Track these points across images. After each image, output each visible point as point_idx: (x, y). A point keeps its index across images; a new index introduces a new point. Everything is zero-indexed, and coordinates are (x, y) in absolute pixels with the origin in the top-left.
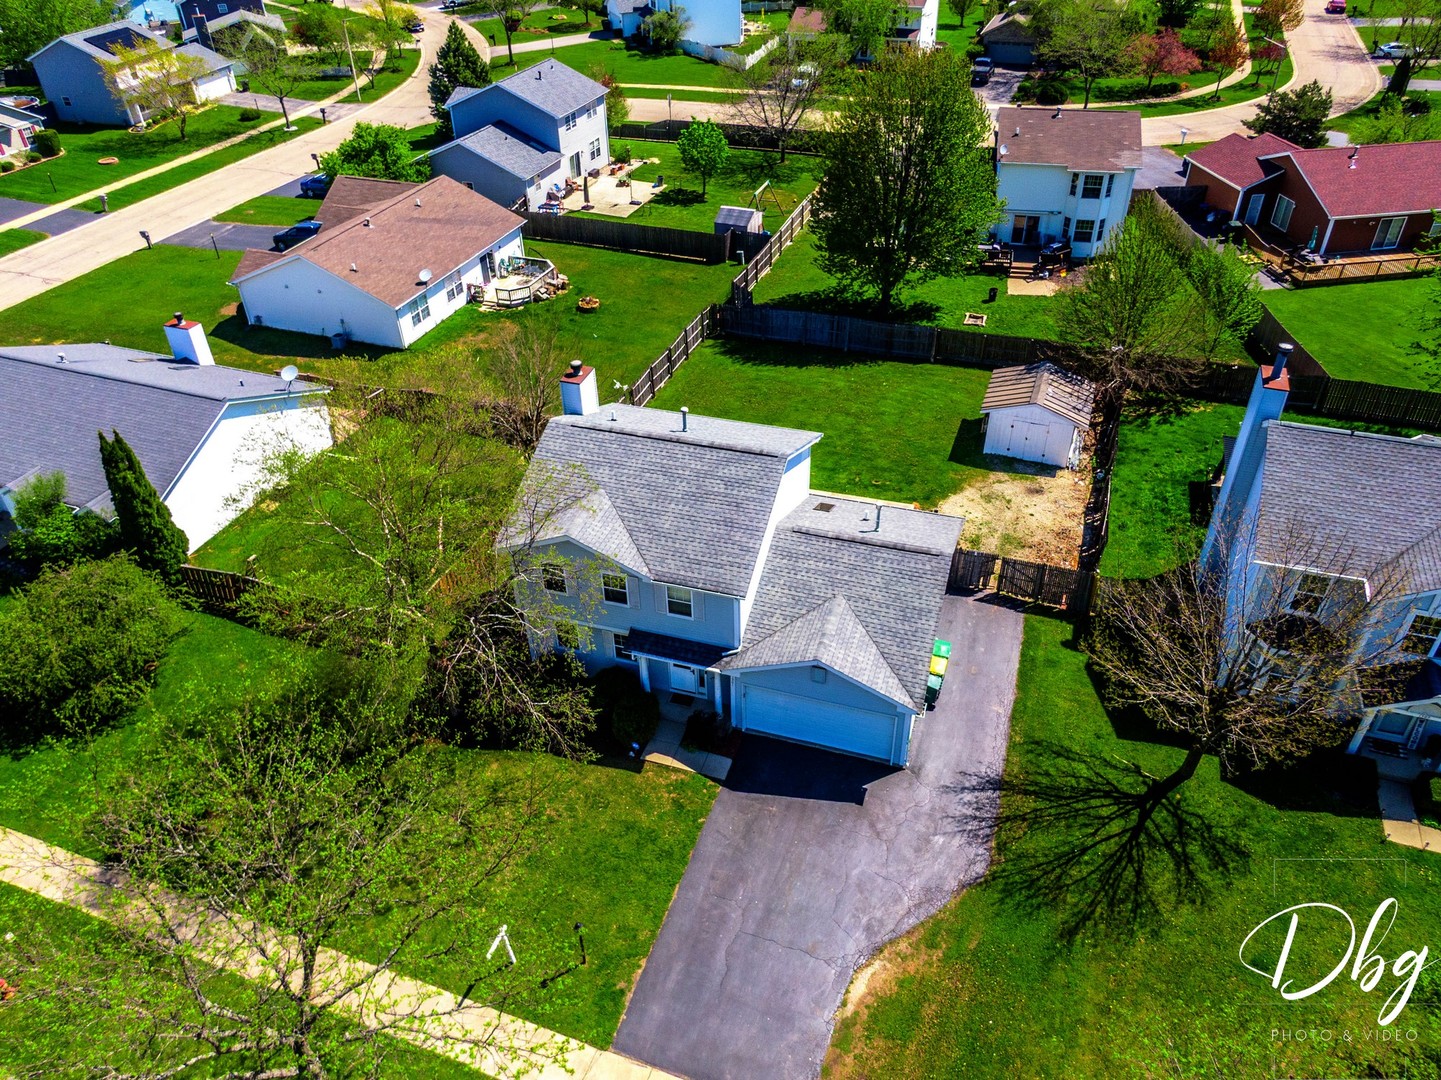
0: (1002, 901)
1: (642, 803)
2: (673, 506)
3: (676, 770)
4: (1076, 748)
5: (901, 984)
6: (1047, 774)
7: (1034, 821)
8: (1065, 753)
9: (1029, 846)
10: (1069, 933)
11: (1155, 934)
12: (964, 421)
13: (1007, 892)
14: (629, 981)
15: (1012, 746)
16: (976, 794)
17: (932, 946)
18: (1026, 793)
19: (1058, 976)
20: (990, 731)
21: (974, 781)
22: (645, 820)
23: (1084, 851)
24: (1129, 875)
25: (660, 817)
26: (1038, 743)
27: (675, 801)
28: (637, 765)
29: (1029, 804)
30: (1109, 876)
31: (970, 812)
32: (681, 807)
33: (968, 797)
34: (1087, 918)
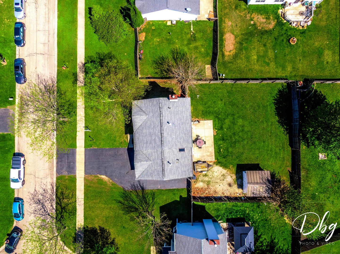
0: (122, 193)
1: (120, 137)
2: (148, 131)
3: (128, 140)
4: (155, 200)
5: (105, 182)
6: (148, 197)
7: (138, 195)
8: (153, 199)
9: (133, 195)
10: (120, 202)
11: (124, 214)
12: (259, 164)
13: (124, 194)
14: (94, 147)
15: (152, 190)
16: (140, 186)
17: (112, 185)
18: (143, 194)
19: (113, 202)
20: (154, 186)
21: (142, 185)
22: (117, 139)
23: (135, 203)
24: (133, 210)
25: (119, 141)
26: (154, 194)
27: (122, 142)
28: (126, 133)
29: (141, 194)
30: (132, 207)
31: (136, 186)
32: (121, 143)
33: (139, 185)
34: (124, 204)
